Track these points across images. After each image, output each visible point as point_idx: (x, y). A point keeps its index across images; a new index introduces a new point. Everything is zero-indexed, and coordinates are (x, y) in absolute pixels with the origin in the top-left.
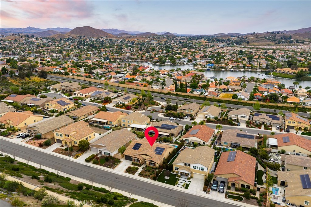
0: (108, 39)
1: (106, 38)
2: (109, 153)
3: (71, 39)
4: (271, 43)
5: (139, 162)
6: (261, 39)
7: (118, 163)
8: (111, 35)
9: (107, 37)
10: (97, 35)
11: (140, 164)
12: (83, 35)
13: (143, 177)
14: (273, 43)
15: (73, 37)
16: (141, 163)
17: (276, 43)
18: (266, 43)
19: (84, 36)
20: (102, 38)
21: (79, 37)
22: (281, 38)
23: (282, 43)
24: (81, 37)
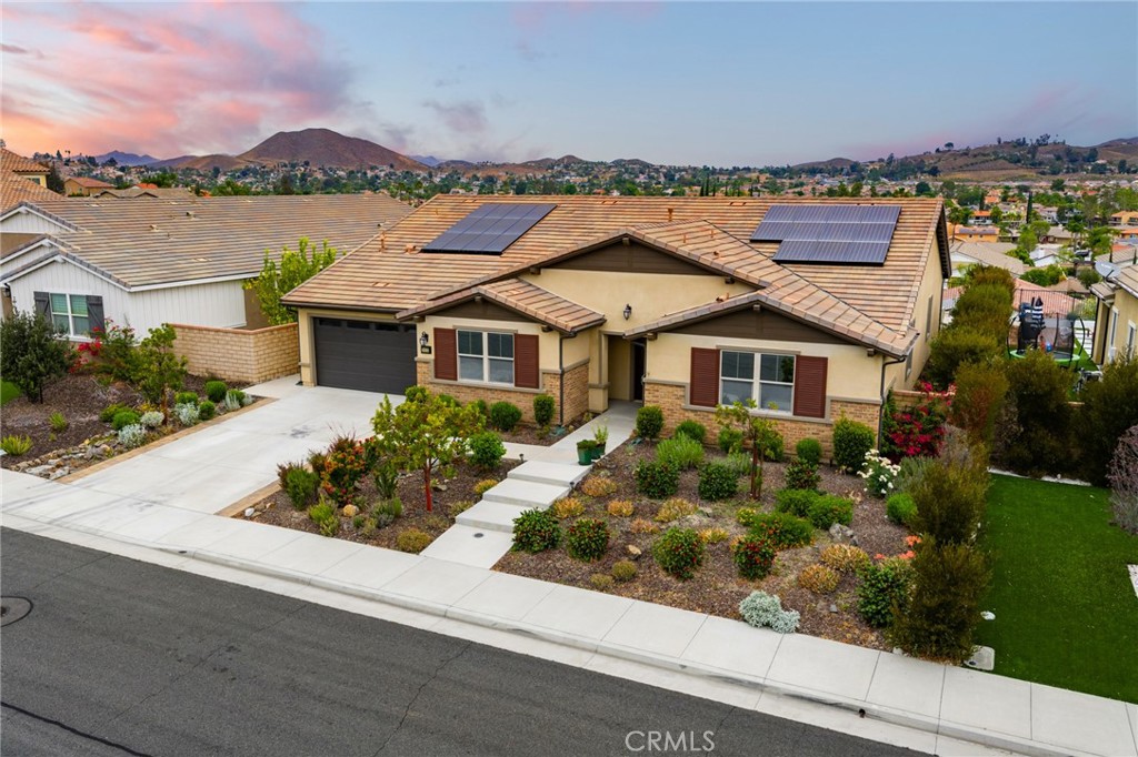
0: (398, 172)
1: (387, 169)
2: (95, 304)
3: (255, 172)
4: (1022, 172)
5: (528, 373)
6: (981, 158)
7: (187, 412)
8: (409, 162)
9: (392, 166)
10: (354, 158)
11: (544, 410)
12: (302, 161)
13: (621, 583)
14: (1033, 174)
15: (264, 167)
16: (550, 388)
17: (1043, 173)
18: (1004, 172)
19: (307, 163)
20: (372, 168)
21: (285, 166)
22: (1058, 158)
23: (1067, 172)
24: (293, 166)
